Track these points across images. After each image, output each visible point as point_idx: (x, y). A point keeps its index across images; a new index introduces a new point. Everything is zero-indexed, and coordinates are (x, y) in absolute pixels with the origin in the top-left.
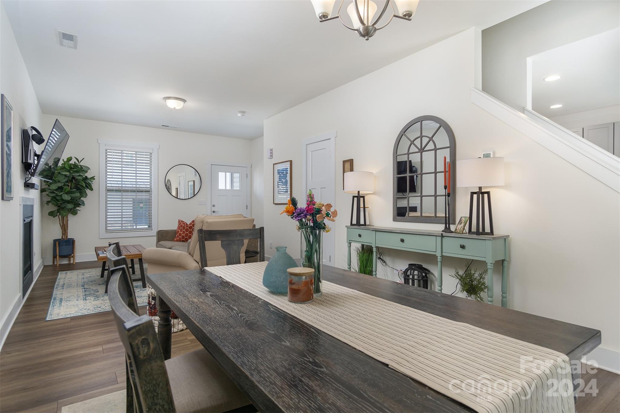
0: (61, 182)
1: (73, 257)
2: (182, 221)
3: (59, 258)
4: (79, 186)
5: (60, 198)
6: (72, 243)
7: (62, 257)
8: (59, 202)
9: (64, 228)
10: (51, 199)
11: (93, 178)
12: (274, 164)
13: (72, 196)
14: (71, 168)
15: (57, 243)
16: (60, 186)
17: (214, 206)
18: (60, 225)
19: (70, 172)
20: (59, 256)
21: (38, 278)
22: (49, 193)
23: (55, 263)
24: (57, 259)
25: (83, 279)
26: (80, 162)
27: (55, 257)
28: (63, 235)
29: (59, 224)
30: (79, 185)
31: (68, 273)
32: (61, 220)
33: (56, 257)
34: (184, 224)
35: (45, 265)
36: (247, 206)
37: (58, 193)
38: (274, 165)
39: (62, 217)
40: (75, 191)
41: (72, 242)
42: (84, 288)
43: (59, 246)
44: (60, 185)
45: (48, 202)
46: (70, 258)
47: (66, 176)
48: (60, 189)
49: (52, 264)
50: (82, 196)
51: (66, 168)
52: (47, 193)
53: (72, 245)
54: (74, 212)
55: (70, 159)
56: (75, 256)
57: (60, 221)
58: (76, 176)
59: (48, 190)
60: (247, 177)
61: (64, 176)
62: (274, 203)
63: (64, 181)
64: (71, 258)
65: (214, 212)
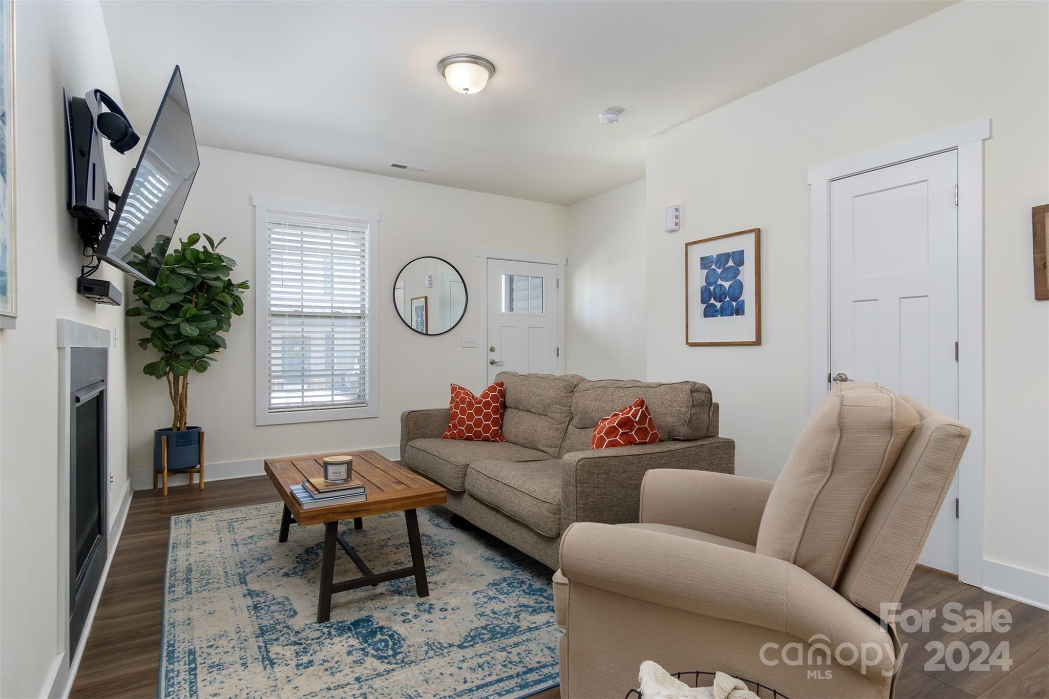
0: (179, 293)
1: (199, 472)
2: (460, 388)
3: (168, 475)
4: (213, 303)
5: (174, 333)
6: (197, 439)
7: (173, 471)
8: (170, 341)
9: (179, 402)
10: (152, 334)
11: (244, 285)
12: (687, 245)
13: (201, 327)
14: (198, 260)
15: (164, 438)
16: (175, 302)
17: (492, 350)
18: (171, 397)
19: (195, 270)
20: (169, 471)
21: (121, 540)
22: (148, 318)
23: (160, 486)
24: (163, 477)
25: (235, 548)
26: (216, 248)
27: (158, 471)
28: (175, 420)
29: (169, 394)
30: (214, 300)
31: (193, 520)
32: (172, 385)
33: (161, 472)
34: (467, 394)
35: (136, 490)
36: (558, 348)
37: (170, 319)
38: (689, 247)
39: (174, 376)
40: (208, 315)
41: (196, 435)
42: (251, 593)
43: (168, 447)
44: (174, 299)
45: (144, 343)
46: (191, 473)
47: (188, 278)
48: (175, 309)
49: (152, 487)
50: (220, 328)
51: (188, 260)
52: (143, 318)
53: (197, 442)
54: (201, 366)
55: (194, 239)
56: (203, 469)
57: (170, 387)
58: (209, 279)
59: (146, 313)
60: (558, 287)
61: (185, 279)
62: (687, 343)
63: (185, 290)
64: (195, 474)
65: (492, 363)
